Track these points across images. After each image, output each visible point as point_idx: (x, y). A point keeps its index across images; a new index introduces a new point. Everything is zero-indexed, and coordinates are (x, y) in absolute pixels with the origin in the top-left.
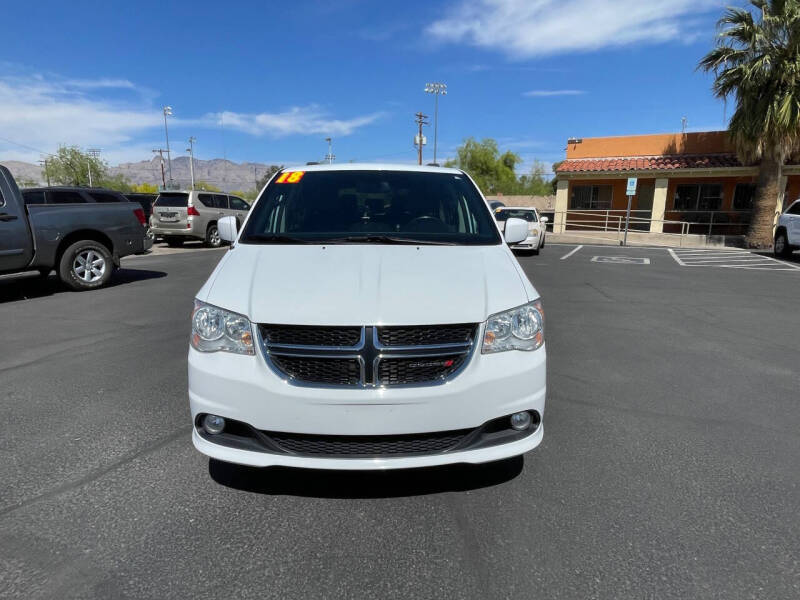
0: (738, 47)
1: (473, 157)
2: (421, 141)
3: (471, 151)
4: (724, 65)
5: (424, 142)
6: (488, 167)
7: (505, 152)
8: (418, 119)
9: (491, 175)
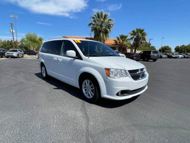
0: (94, 23)
1: (30, 38)
2: (13, 31)
3: (30, 36)
4: (92, 26)
5: (14, 31)
6: (35, 41)
7: (39, 37)
8: (10, 24)
9: (37, 43)
